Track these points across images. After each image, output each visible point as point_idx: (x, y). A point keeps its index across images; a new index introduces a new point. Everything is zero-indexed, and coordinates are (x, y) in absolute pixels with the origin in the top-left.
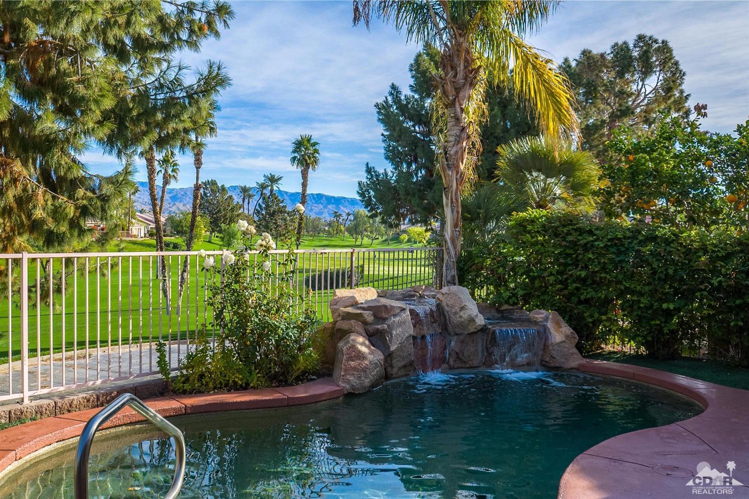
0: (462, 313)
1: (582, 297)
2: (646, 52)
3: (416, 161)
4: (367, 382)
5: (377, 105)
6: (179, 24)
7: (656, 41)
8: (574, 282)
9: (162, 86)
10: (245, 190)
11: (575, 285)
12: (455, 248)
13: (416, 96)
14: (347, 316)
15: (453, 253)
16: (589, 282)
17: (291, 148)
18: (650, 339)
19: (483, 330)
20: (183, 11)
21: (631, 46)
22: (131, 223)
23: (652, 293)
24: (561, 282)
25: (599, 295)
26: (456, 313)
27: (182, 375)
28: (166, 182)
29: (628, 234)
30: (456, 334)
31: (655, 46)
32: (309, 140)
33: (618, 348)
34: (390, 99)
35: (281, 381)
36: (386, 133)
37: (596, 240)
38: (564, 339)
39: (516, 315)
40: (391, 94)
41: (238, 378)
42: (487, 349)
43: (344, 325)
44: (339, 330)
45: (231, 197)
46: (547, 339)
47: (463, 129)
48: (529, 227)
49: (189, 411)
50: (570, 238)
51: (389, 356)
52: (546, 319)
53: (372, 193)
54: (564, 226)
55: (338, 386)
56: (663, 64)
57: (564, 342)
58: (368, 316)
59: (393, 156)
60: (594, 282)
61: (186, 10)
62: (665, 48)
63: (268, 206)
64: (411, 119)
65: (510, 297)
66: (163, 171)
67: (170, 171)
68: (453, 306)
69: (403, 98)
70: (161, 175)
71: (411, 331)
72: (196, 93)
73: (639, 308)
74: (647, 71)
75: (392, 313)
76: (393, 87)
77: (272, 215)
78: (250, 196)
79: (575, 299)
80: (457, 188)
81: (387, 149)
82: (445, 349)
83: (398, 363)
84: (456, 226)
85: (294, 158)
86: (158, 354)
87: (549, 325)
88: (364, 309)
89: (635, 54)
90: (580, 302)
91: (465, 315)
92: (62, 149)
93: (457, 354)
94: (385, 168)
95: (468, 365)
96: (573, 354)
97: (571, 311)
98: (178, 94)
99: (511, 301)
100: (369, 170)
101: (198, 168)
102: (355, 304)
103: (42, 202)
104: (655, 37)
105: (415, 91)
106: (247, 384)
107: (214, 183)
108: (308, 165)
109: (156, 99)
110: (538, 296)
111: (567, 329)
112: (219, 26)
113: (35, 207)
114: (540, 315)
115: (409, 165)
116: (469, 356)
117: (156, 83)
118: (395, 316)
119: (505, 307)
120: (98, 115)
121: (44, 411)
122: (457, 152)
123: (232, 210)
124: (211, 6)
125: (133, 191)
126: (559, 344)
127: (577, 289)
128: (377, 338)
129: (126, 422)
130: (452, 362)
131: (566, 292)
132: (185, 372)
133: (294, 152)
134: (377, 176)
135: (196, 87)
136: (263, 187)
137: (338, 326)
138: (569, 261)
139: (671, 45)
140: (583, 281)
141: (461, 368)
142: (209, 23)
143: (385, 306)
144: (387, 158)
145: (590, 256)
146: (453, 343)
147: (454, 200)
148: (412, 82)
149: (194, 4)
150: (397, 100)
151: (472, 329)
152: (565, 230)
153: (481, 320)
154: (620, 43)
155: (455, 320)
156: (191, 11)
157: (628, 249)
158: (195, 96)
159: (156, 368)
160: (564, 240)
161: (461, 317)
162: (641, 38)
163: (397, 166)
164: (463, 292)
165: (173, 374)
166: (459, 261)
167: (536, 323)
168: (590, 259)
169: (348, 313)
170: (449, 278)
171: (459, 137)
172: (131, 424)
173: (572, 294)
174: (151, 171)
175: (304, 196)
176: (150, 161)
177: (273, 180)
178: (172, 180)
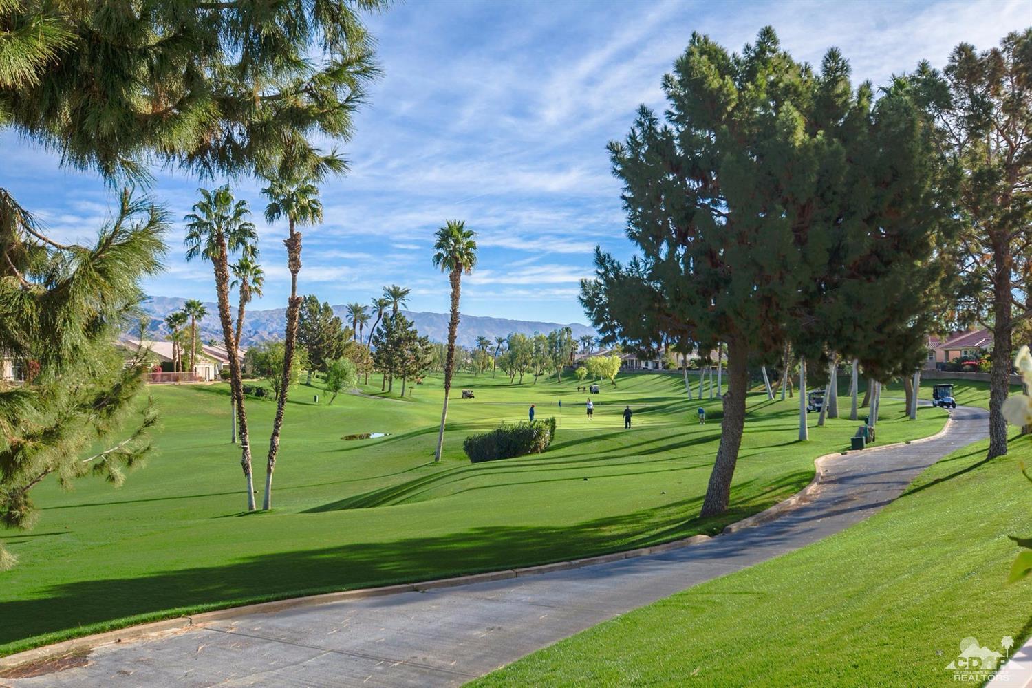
3: (683, 241)
10: (355, 310)
17: (436, 240)
22: (196, 359)
28: (245, 298)
32: (460, 229)
34: (638, 132)
36: (628, 195)
40: (640, 124)
45: (337, 320)
53: (604, 300)
63: (390, 332)
66: (240, 283)
67: (250, 279)
69: (659, 131)
70: (237, 289)
76: (643, 111)
77: (397, 343)
78: (363, 319)
81: (631, 221)
85: (439, 256)
94: (629, 256)
100: (601, 260)
105: (676, 122)
107: (312, 300)
108: (459, 267)
123: (340, 338)
125: (197, 314)
133: (438, 246)
134: (616, 269)
136: (382, 304)
144: (633, 236)
150: (650, 135)
174: (222, 280)
175: (454, 313)
176: (219, 263)
177: (397, 294)
178: (254, 295)
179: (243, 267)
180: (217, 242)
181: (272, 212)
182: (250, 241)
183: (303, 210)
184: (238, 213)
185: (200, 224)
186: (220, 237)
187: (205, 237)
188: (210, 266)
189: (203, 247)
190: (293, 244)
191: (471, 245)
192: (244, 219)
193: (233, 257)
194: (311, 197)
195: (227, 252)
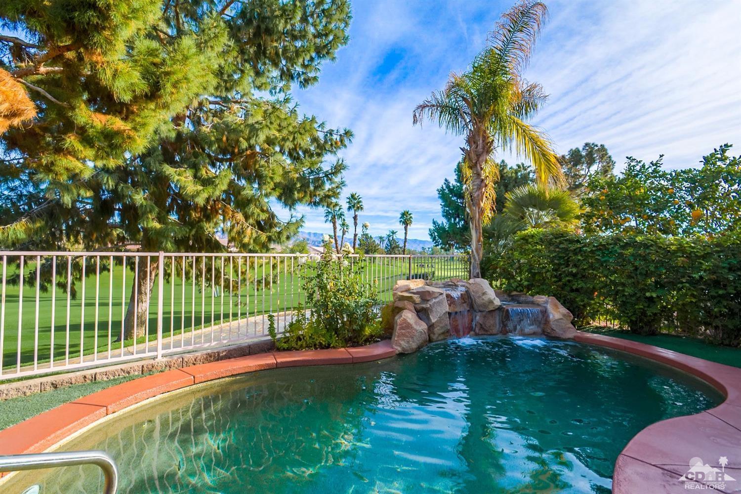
0: (483, 297)
1: (574, 287)
2: (591, 152)
3: (458, 217)
4: (414, 346)
5: (438, 190)
6: (326, 142)
7: (597, 146)
8: (567, 276)
9: (312, 172)
10: (381, 238)
11: (567, 278)
12: (478, 255)
13: (458, 184)
14: (402, 298)
15: (477, 258)
16: (579, 276)
17: (400, 216)
18: (634, 319)
19: (500, 308)
20: (327, 135)
21: (581, 149)
23: (635, 285)
24: (556, 276)
25: (588, 285)
26: (479, 297)
27: (286, 337)
29: (610, 242)
30: (480, 311)
31: (596, 148)
32: (408, 213)
33: (603, 324)
34: (444, 186)
35: (354, 342)
36: (443, 204)
37: (583, 247)
38: (561, 317)
39: (522, 299)
40: (445, 183)
41: (323, 340)
42: (503, 322)
43: (400, 304)
44: (397, 308)
45: (374, 241)
46: (548, 316)
47: (482, 181)
48: (530, 240)
49: (278, 366)
50: (562, 246)
51: (431, 327)
52: (546, 302)
53: (436, 234)
54: (556, 238)
55: (393, 348)
56: (602, 157)
57: (561, 319)
58: (417, 299)
59: (447, 215)
60: (583, 276)
61: (328, 134)
62: (603, 149)
63: (391, 245)
64: (455, 196)
65: (517, 287)
67: (345, 228)
68: (477, 292)
69: (451, 185)
71: (446, 308)
72: (330, 174)
73: (624, 295)
74: (591, 162)
75: (434, 296)
76: (446, 180)
77: (393, 249)
78: (383, 241)
79: (568, 288)
80: (479, 218)
81: (443, 212)
82: (472, 321)
83: (438, 330)
84: (479, 241)
85: (401, 221)
86: (270, 323)
87: (549, 307)
88: (414, 293)
89: (584, 153)
90: (572, 290)
91: (486, 298)
92: (255, 205)
93: (481, 325)
94: (443, 221)
95: (489, 333)
96: (569, 328)
97: (564, 297)
98: (321, 175)
99: (518, 289)
100: (434, 223)
101: (356, 226)
102: (408, 290)
103: (250, 234)
104: (596, 143)
105: (458, 182)
106: (329, 345)
108: (407, 224)
109: (309, 179)
110: (539, 286)
111: (563, 310)
112: (346, 142)
113: (245, 237)
114: (542, 299)
115: (455, 220)
116: (490, 327)
117: (309, 170)
118: (435, 298)
119: (514, 293)
120: (272, 185)
121: (173, 365)
122: (478, 195)
123: (375, 247)
124: (342, 132)
126: (557, 320)
127: (569, 281)
128: (422, 313)
129: (228, 375)
130: (477, 331)
131: (560, 283)
132: (288, 335)
133: (401, 218)
134: (439, 225)
135: (330, 171)
136: (389, 236)
137: (396, 305)
138: (562, 261)
139: (606, 147)
140: (574, 275)
141: (485, 334)
142: (341, 141)
143: (429, 292)
144: (443, 216)
145: (580, 258)
146: (478, 318)
147: (477, 225)
148: (456, 177)
149: (333, 131)
150: (448, 186)
151: (491, 308)
152: (558, 241)
153: (497, 302)
154: (574, 149)
155: (479, 301)
156: (331, 134)
157: (611, 252)
158: (330, 176)
159: (267, 332)
160: (558, 247)
161: (483, 299)
162: (587, 145)
163: (449, 220)
164: (485, 283)
165: (279, 336)
166: (482, 263)
167: (538, 305)
168: (579, 260)
169: (403, 296)
170: (475, 274)
171: (480, 185)
172: (232, 376)
173: (565, 285)
174: (335, 228)
175: (406, 238)
176: (334, 224)
177: (393, 233)
178: (347, 233)
179: (343, 224)
180: (333, 218)
181: (349, 208)
182: (343, 217)
183: (358, 208)
184: (340, 209)
185: (329, 212)
186: (334, 216)
187: (330, 216)
188: (332, 224)
189: (330, 219)
190: (355, 218)
191: (411, 217)
192: (341, 211)
193: (339, 222)
194: (360, 204)
195: (336, 220)
